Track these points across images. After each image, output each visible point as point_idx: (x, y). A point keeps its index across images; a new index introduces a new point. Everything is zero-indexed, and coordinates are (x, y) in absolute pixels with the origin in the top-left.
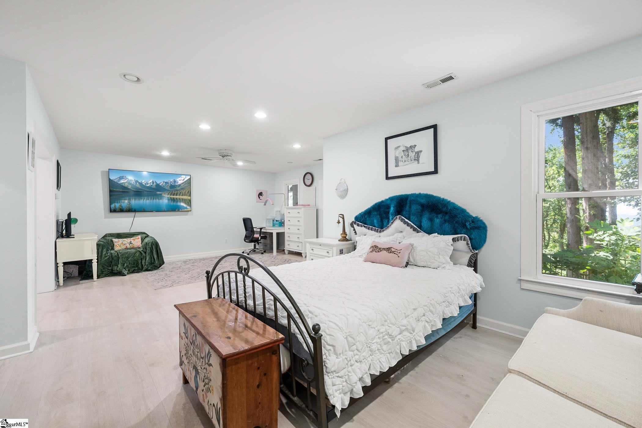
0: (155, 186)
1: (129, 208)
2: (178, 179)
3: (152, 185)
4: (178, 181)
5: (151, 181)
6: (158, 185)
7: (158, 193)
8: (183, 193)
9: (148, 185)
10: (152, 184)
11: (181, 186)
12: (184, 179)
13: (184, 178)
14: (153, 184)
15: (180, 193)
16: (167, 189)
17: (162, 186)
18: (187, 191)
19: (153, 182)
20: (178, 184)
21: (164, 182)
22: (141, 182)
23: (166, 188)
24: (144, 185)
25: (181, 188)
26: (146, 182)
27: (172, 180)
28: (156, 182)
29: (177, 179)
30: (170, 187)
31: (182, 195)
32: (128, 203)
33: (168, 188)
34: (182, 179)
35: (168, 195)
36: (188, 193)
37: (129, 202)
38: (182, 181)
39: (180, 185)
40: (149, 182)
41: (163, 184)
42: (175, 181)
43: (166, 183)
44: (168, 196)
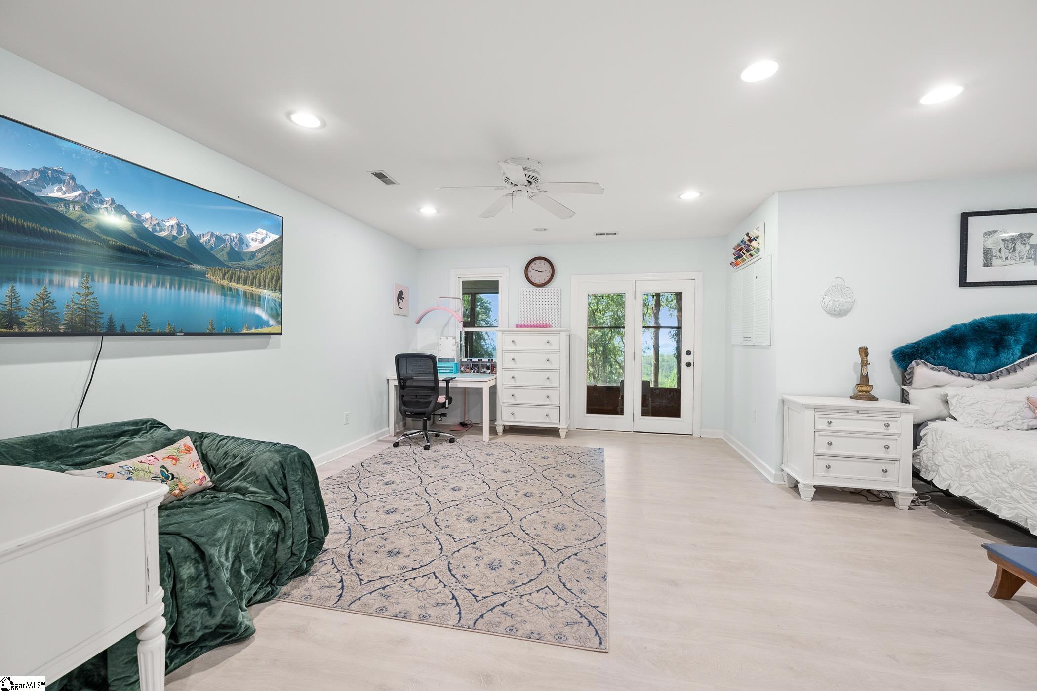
0: (185, 243)
1: (87, 311)
2: (249, 236)
3: (175, 238)
4: (250, 241)
5: (173, 222)
6: (193, 241)
7: (196, 267)
8: (260, 279)
9: (163, 234)
10: (175, 233)
11: (256, 259)
12: (262, 241)
13: (263, 236)
14: (180, 232)
15: (254, 278)
16: (221, 259)
17: (208, 247)
18: (270, 275)
19: (178, 225)
20: (250, 250)
21: (212, 234)
22: (138, 216)
23: (218, 256)
24: (150, 230)
25: (256, 263)
26: (155, 222)
27: (234, 235)
28: (188, 229)
29: (247, 236)
30: (227, 253)
31: (257, 282)
32: (83, 292)
33: (222, 256)
34: (260, 237)
35: (223, 278)
36: (272, 282)
37: (88, 288)
38: (257, 243)
39: (253, 255)
40: (168, 224)
41: (210, 241)
42: (241, 240)
43: (218, 238)
44: (222, 282)
